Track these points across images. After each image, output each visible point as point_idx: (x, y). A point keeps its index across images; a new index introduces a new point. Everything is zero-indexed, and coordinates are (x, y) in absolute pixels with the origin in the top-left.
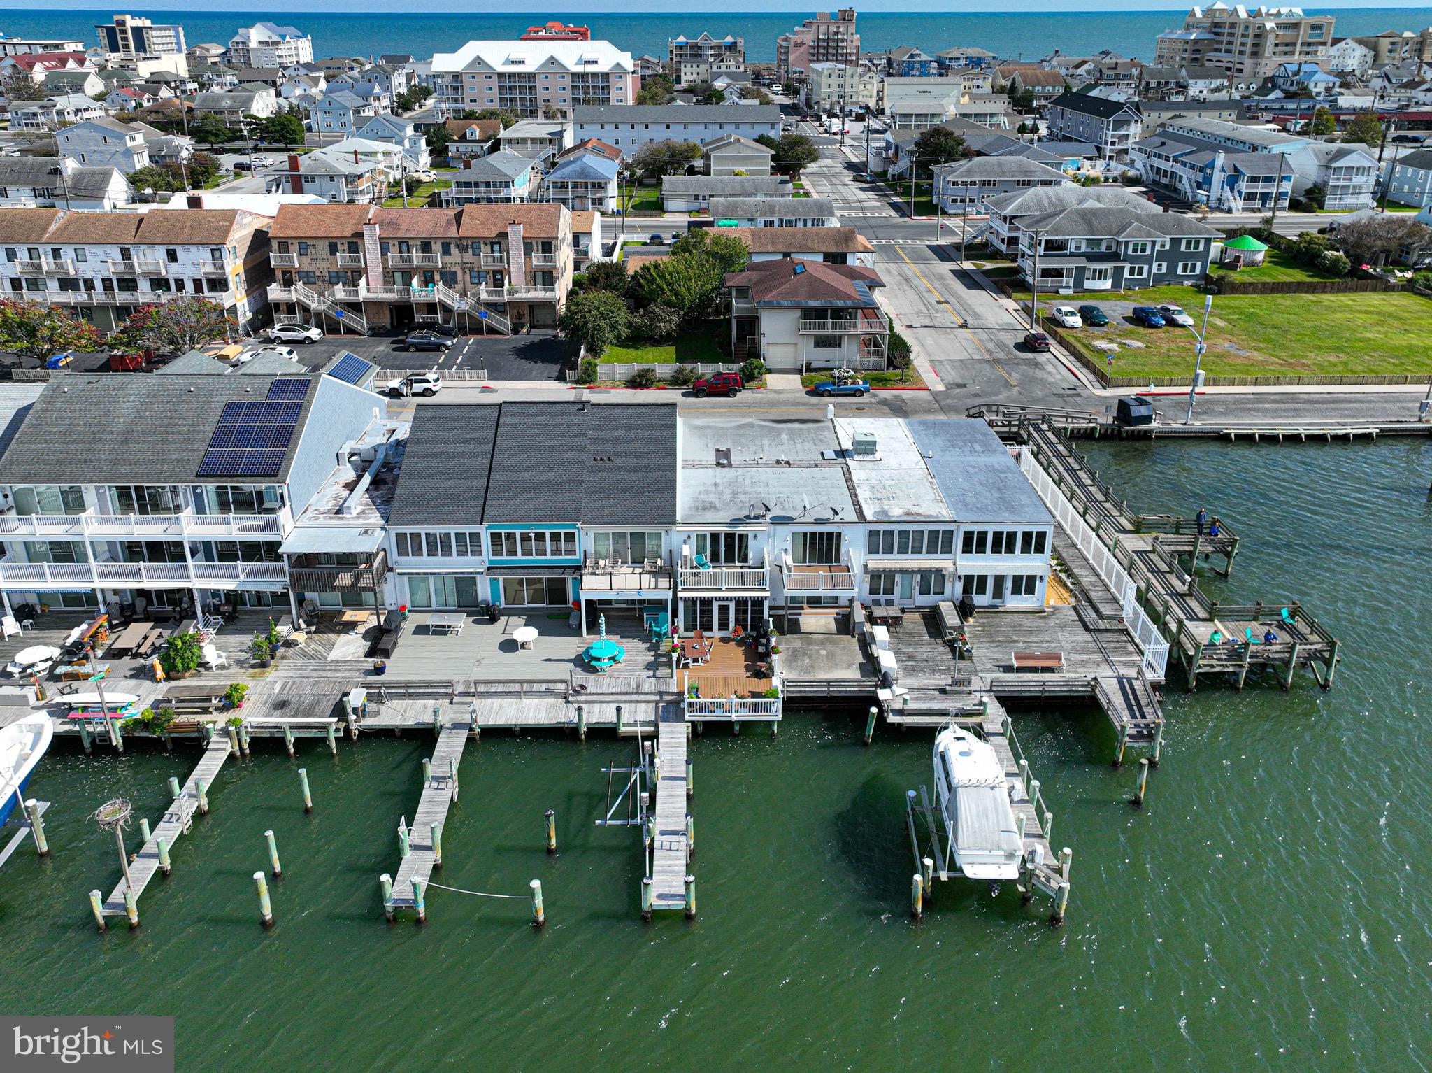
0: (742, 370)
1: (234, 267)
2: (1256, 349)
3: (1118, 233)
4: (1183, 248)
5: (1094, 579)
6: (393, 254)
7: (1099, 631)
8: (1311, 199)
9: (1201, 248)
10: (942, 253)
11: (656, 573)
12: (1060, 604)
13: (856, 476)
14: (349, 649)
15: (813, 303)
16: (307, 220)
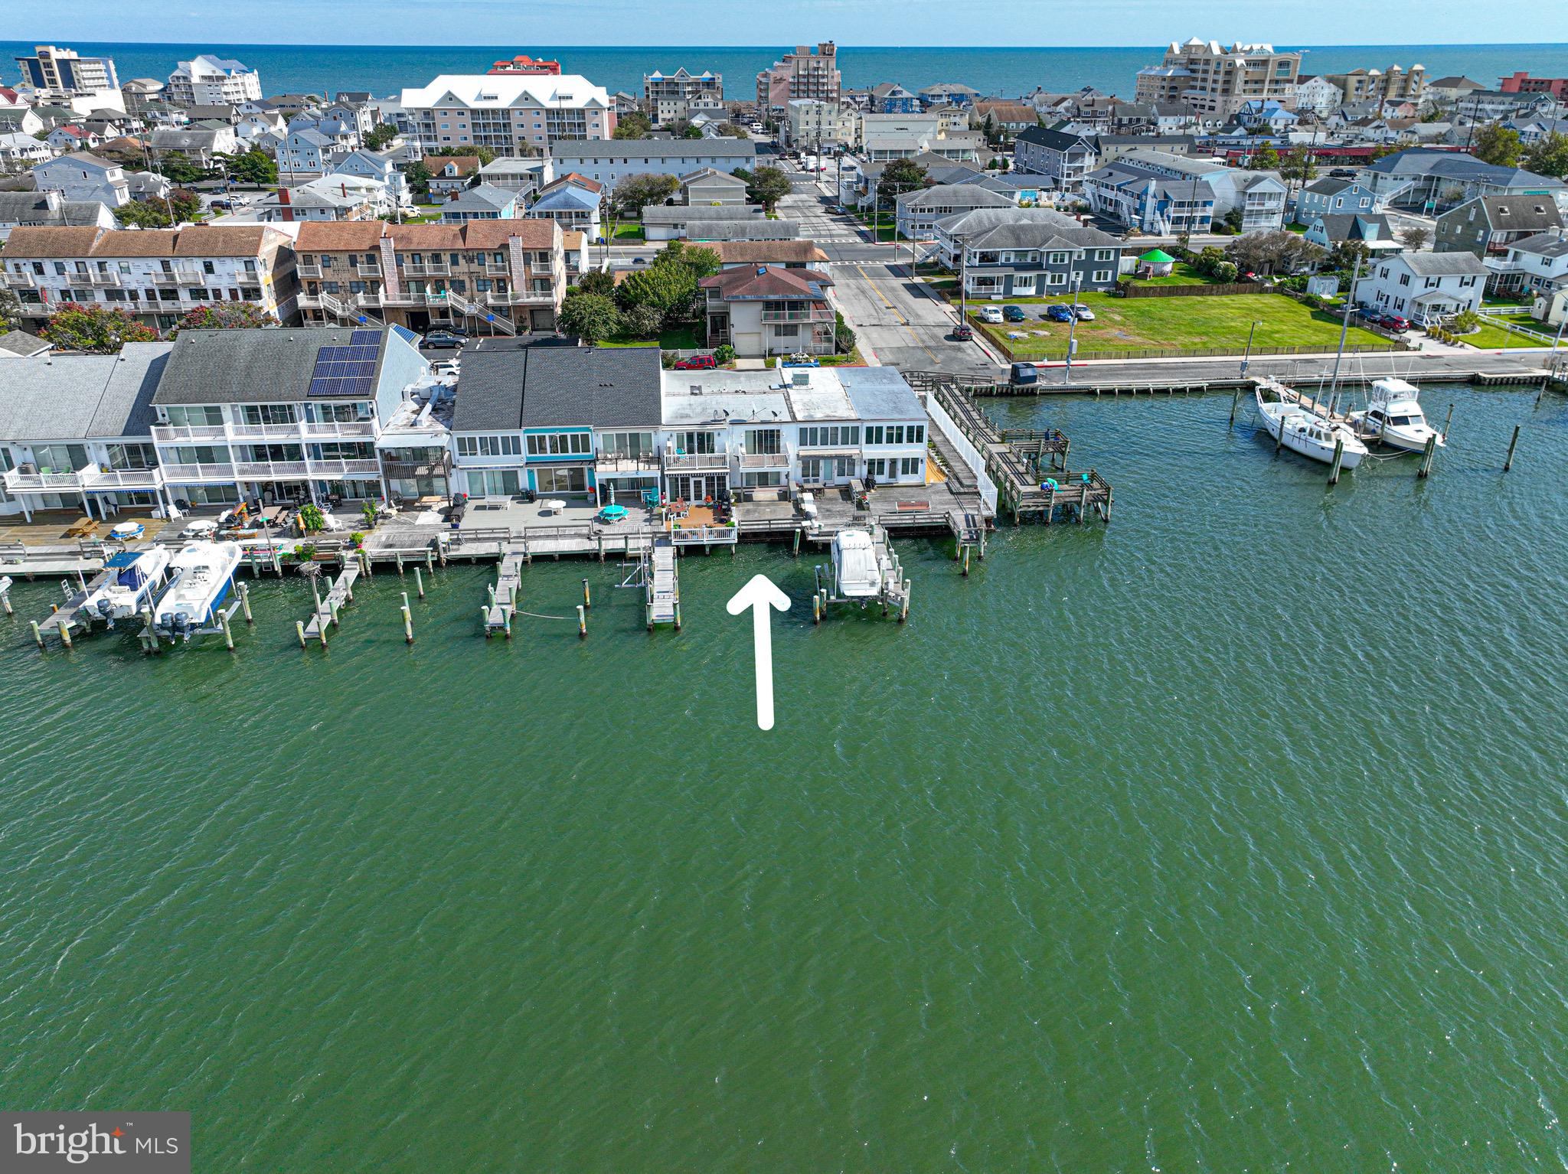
0: (715, 354)
1: (265, 278)
2: (1138, 335)
3: (1041, 246)
4: (1096, 259)
5: (963, 467)
6: (407, 264)
7: (960, 494)
8: (1231, 221)
9: (1112, 258)
10: (897, 271)
11: (649, 461)
12: (935, 480)
14: (430, 519)
15: (772, 297)
16: (328, 235)
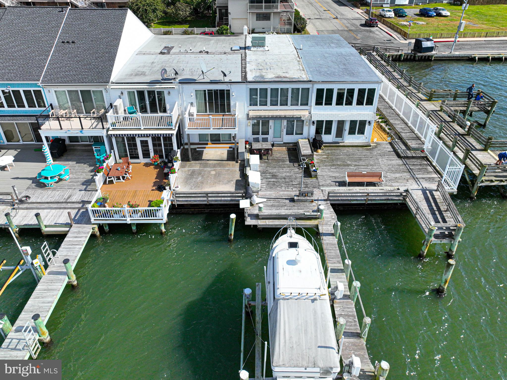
0: (217, 31)
2: (483, 24)
5: (403, 126)
7: (408, 158)
12: (380, 141)
13: (250, 58)
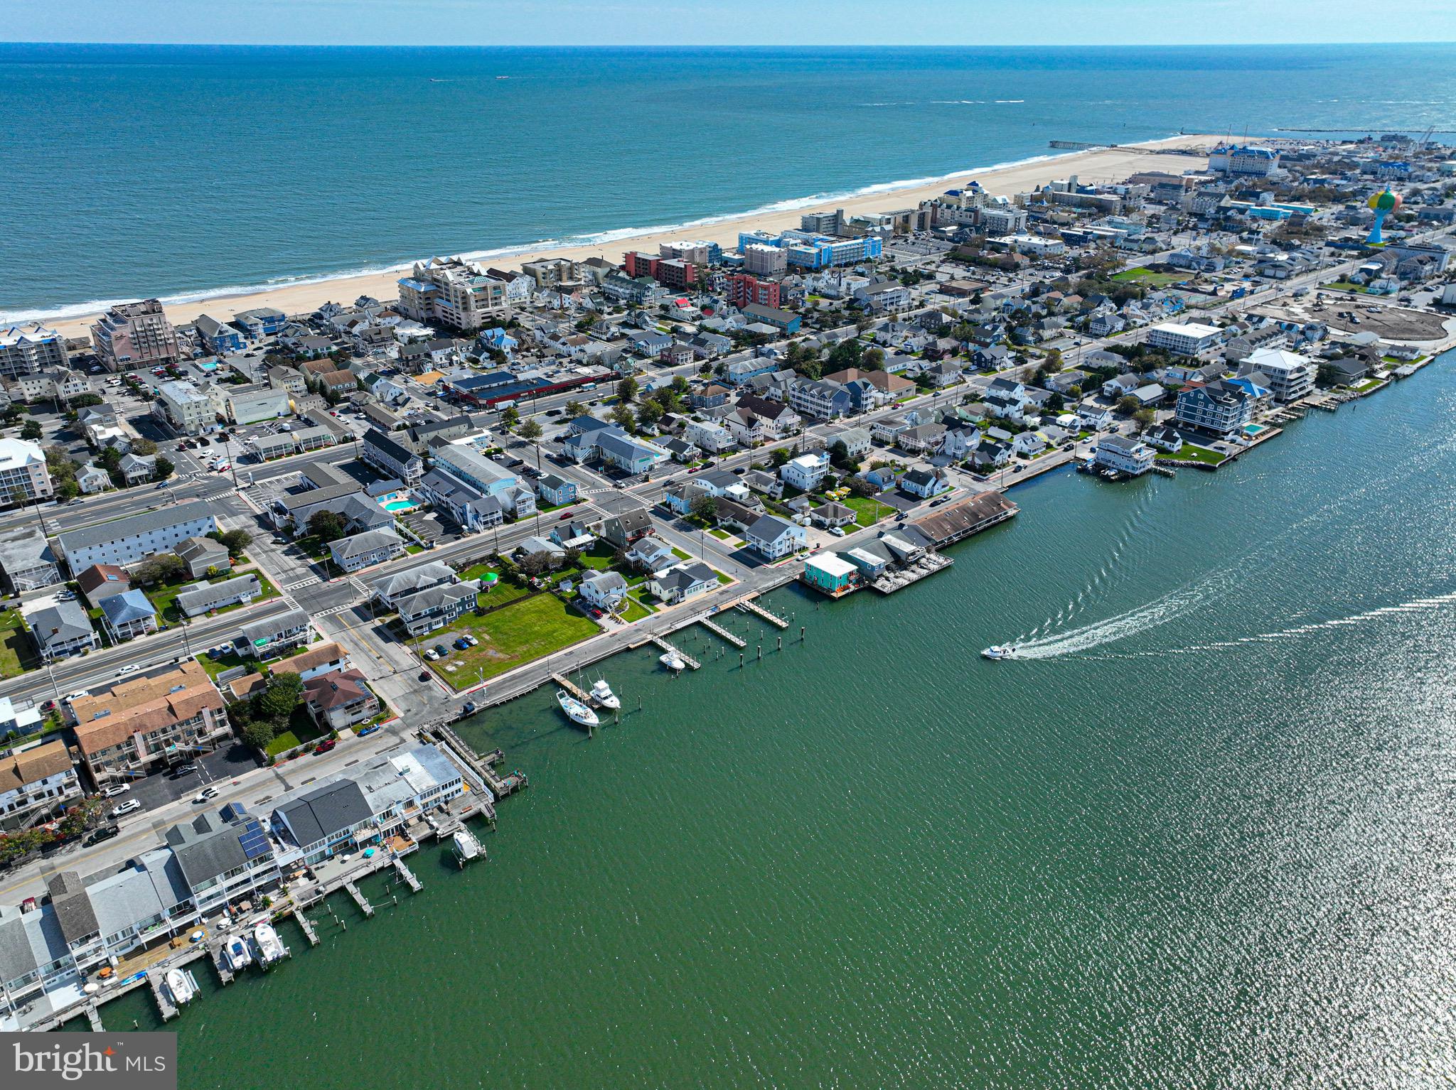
0: (330, 736)
1: (76, 775)
2: (500, 650)
3: (440, 604)
4: (466, 600)
5: (473, 780)
6: (150, 739)
7: (478, 795)
8: (512, 515)
9: (473, 597)
10: (361, 615)
11: (373, 828)
12: (467, 790)
13: (409, 780)
14: (303, 882)
15: (349, 703)
16: (100, 739)
